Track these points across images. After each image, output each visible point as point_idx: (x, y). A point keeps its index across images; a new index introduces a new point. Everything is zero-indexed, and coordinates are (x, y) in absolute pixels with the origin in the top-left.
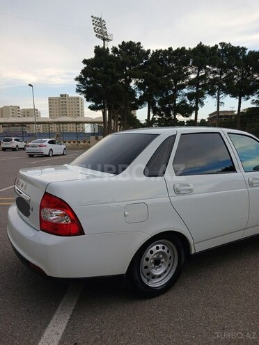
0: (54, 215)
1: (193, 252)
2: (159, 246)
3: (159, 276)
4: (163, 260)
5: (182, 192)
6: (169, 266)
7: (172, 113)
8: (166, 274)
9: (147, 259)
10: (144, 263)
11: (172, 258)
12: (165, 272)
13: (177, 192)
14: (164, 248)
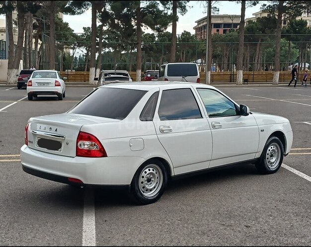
0: (86, 145)
1: (173, 175)
2: (150, 169)
3: (151, 190)
4: (153, 179)
5: (164, 131)
6: (157, 183)
7: (133, 23)
8: (155, 189)
9: (143, 177)
10: (141, 180)
11: (159, 178)
12: (155, 187)
13: (162, 131)
14: (153, 170)
